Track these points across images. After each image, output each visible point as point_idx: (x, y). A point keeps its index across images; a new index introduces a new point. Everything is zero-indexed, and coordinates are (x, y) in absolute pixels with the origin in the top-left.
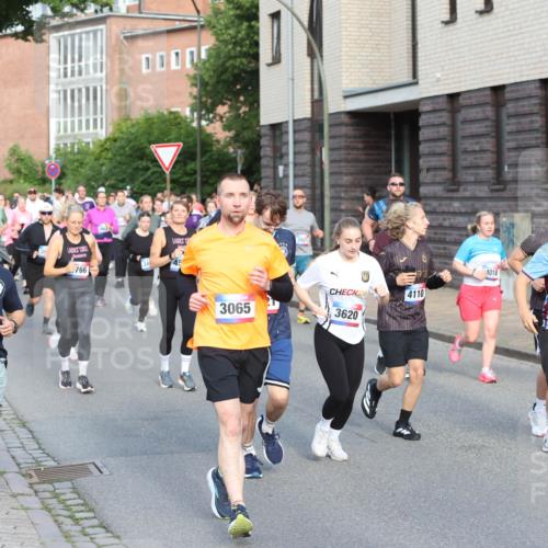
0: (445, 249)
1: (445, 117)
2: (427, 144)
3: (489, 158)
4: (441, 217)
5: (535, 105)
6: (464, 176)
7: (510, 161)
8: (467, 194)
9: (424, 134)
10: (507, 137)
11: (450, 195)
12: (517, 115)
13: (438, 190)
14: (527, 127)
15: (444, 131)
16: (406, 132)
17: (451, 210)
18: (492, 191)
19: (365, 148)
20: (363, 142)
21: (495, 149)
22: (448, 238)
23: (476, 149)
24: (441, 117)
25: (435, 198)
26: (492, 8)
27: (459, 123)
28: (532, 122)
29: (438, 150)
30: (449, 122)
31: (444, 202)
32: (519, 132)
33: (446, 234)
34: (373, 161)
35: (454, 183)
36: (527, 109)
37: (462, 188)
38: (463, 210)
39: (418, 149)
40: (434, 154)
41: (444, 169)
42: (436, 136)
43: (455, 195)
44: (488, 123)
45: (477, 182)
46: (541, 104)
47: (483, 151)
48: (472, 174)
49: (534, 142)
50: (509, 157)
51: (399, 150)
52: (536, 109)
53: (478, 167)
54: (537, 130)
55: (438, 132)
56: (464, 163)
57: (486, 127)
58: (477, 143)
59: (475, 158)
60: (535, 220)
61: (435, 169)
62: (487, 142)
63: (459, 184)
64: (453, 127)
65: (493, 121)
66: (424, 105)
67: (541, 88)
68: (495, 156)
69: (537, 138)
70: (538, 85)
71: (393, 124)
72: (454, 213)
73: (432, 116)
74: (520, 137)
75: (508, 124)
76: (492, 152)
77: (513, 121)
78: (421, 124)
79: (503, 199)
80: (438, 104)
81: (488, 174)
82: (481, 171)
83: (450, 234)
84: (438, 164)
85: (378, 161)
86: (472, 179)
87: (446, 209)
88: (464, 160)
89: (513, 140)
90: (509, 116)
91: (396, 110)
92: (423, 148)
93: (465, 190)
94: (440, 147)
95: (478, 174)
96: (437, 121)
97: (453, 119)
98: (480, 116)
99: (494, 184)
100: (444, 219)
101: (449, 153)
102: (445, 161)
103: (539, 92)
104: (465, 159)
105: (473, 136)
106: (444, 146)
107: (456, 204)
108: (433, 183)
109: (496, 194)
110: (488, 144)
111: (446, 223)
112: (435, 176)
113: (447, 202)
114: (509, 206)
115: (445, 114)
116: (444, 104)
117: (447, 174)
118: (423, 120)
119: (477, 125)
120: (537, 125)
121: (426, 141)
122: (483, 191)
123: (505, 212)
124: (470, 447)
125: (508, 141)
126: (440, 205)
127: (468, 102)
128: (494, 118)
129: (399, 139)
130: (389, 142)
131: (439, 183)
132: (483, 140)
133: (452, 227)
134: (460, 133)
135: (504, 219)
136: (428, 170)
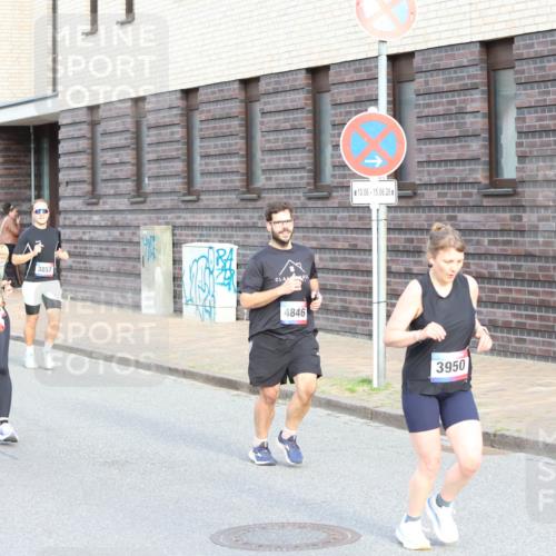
0: (85, 263)
1: (85, 130)
2: (66, 158)
3: (129, 170)
4: (81, 231)
5: (176, 115)
6: (103, 189)
7: (150, 173)
8: (107, 207)
9: (63, 147)
10: (146, 149)
11: (89, 208)
12: (157, 127)
13: (78, 204)
14: (167, 138)
15: (83, 144)
16: (46, 145)
17: (91, 224)
18: (132, 203)
19: (5, 162)
20: (3, 157)
21: (134, 161)
22: (88, 252)
23: (117, 161)
24: (80, 130)
25: (75, 211)
26: (134, 19)
27: (98, 135)
28: (172, 133)
29: (78, 164)
30: (89, 135)
31: (84, 216)
32: (158, 143)
33: (86, 248)
34: (12, 175)
35: (94, 196)
36: (167, 120)
37: (101, 201)
38: (103, 224)
39: (57, 162)
40: (73, 167)
41: (84, 181)
42: (75, 149)
43: (95, 208)
44: (128, 135)
45: (116, 195)
46: (182, 115)
47: (122, 163)
48: (112, 187)
49: (174, 153)
50: (150, 169)
51: (38, 164)
52: (176, 120)
53: (118, 180)
54: (178, 141)
55: (78, 145)
56: (105, 176)
57: (126, 139)
58: (117, 156)
59: (116, 171)
60: (176, 232)
61: (75, 182)
62: (128, 155)
63: (99, 197)
64: (93, 139)
65: (133, 133)
66: (64, 118)
67: (182, 98)
68: (135, 168)
69: (178, 150)
70: (179, 95)
71: (32, 137)
72: (94, 227)
73: (71, 128)
74: (160, 148)
75: (148, 136)
76: (133, 165)
77: (153, 132)
78: (60, 137)
79: (143, 211)
80: (77, 116)
81: (128, 186)
82: (121, 184)
83: (91, 248)
84: (78, 177)
85: (18, 175)
86: (112, 192)
87: (86, 223)
88: (103, 173)
89: (152, 152)
90: (149, 128)
91: (36, 123)
92: (62, 162)
93: (104, 203)
94: (79, 160)
95: (117, 187)
96: (77, 134)
97: (93, 132)
98: (120, 128)
99: (134, 197)
100: (84, 233)
101: (90, 166)
102: (85, 174)
103: (180, 103)
104: (105, 172)
105: (112, 149)
106: (83, 159)
107: (96, 218)
108: (73, 197)
109: (135, 207)
110: (128, 156)
111: (86, 237)
112: (74, 189)
113: (87, 216)
114: (150, 219)
115: (85, 126)
116: (83, 116)
117: (87, 188)
118: (62, 134)
119: (118, 137)
120: (177, 137)
121: (65, 154)
122: (123, 203)
123: (145, 224)
124: (113, 463)
125: (148, 153)
126: (80, 219)
127: (108, 114)
128: (134, 130)
129: (38, 152)
130: (28, 156)
131: (79, 197)
132: (122, 152)
133: (91, 241)
134: (100, 146)
135: (145, 232)
136: (67, 183)
